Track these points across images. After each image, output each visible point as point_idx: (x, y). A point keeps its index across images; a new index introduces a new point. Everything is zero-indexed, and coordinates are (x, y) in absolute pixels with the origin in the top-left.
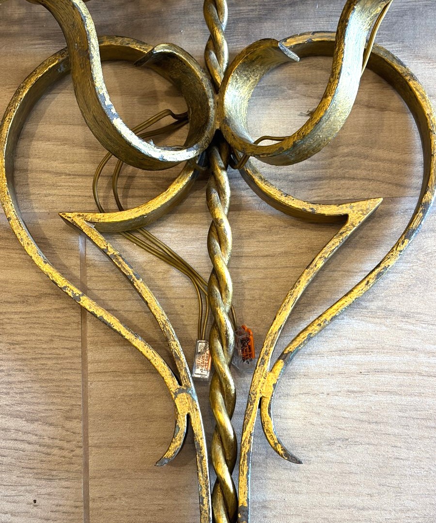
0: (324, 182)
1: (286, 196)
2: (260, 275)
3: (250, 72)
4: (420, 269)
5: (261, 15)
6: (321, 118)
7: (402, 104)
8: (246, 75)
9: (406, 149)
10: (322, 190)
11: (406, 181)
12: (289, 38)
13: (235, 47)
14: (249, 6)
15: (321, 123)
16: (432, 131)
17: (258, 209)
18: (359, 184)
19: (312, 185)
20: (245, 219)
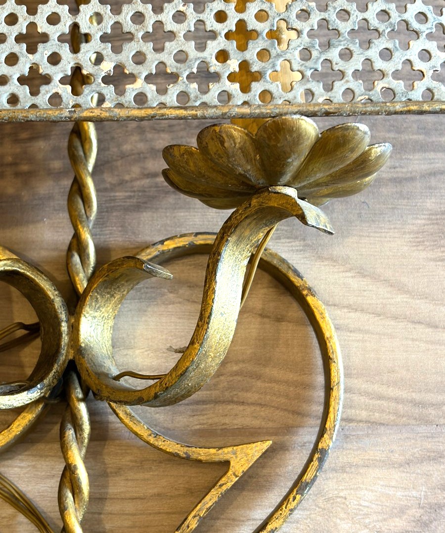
0: (208, 406)
1: (155, 437)
2: (127, 523)
3: (114, 289)
4: (319, 518)
5: (139, 202)
6: (187, 368)
7: (301, 314)
8: (108, 293)
9: (305, 368)
10: (205, 416)
11: (305, 407)
12: (167, 239)
13: (108, 240)
14: (126, 191)
15: (187, 374)
16: (331, 359)
17: (128, 439)
18: (249, 409)
19: (193, 411)
20: (112, 451)
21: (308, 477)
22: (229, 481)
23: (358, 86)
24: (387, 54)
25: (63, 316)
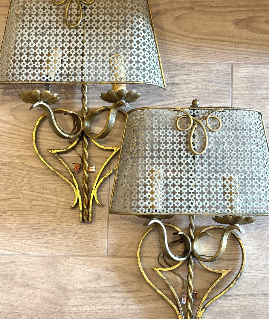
21: (238, 277)
22: (222, 277)
23: (251, 210)
24: (257, 204)
25: (190, 243)
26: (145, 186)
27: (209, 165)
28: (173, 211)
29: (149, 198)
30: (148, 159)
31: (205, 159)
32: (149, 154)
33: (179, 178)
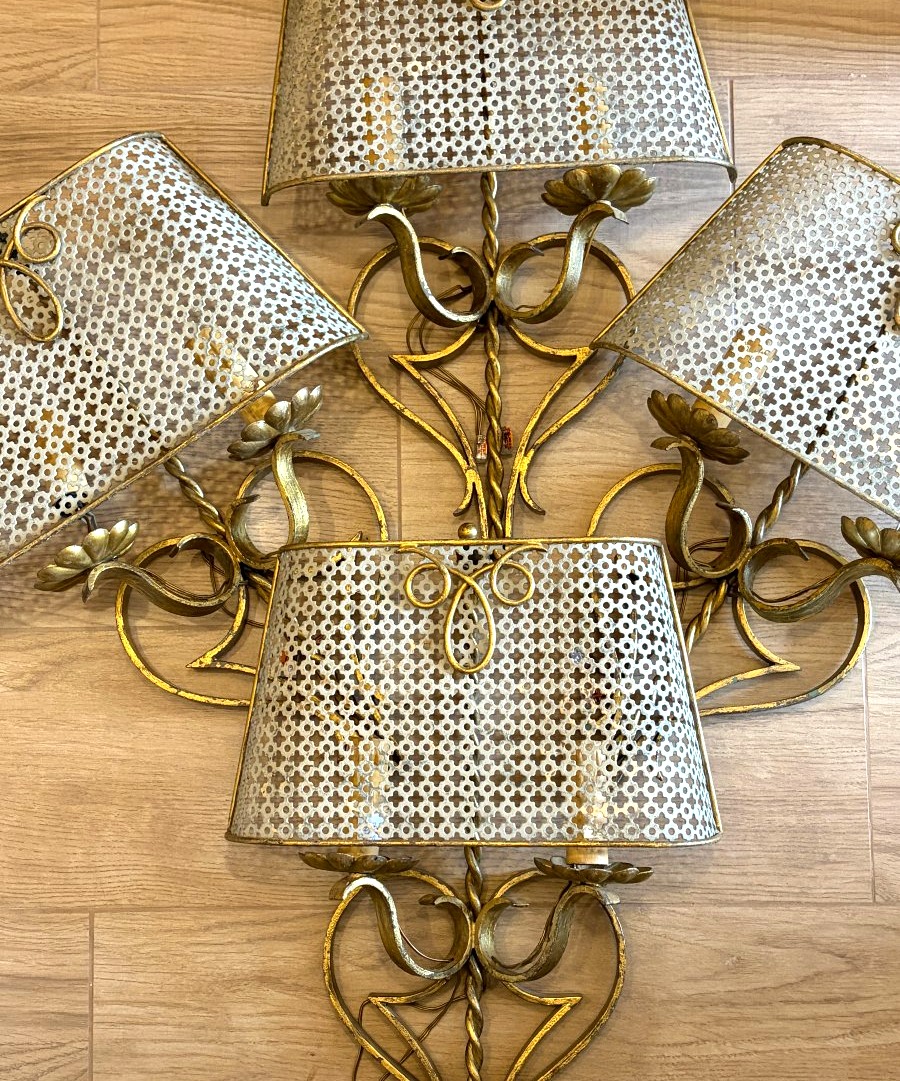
10: (561, 340)
14: (514, 212)
20: (509, 358)
26: (349, 101)
27: (519, 35)
28: (427, 165)
29: (361, 134)
30: (352, 29)
31: (509, 20)
32: (353, 15)
33: (439, 77)
